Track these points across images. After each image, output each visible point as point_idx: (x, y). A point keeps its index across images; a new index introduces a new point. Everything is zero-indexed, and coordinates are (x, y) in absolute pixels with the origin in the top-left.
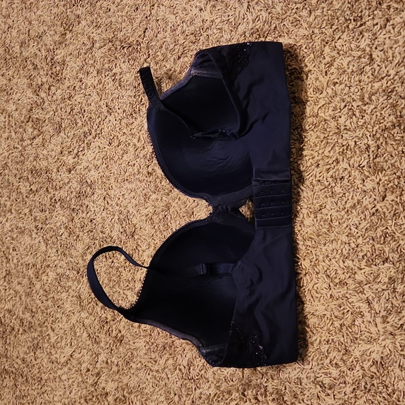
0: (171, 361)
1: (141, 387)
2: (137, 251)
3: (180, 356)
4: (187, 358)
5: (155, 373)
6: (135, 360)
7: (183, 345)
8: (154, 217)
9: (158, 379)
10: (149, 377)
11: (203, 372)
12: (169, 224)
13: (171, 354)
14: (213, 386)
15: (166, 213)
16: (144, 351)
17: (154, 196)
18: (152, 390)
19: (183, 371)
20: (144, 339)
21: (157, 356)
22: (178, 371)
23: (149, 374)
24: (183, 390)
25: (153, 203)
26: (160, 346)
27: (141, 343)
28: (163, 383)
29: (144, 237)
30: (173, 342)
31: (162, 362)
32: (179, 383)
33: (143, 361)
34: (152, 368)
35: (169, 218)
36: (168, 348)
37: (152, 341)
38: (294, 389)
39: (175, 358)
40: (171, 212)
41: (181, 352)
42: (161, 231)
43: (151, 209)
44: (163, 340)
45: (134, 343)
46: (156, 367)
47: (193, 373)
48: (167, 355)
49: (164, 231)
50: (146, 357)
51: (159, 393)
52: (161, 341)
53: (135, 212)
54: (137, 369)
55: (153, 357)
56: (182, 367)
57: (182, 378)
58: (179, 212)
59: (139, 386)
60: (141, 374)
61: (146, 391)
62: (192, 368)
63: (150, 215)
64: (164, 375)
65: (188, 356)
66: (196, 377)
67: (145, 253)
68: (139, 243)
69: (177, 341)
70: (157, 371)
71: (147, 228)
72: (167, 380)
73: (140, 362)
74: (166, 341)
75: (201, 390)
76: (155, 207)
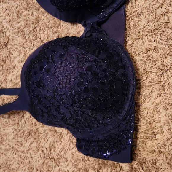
0: (35, 144)
1: (8, 163)
2: (9, 58)
3: (43, 140)
4: (49, 142)
5: (20, 154)
6: (4, 143)
7: (46, 132)
8: (25, 30)
9: (23, 158)
10: (15, 156)
11: (62, 153)
12: (38, 34)
13: (35, 139)
14: (71, 164)
15: (36, 26)
16: (12, 136)
17: (25, 12)
18: (17, 166)
19: (45, 152)
20: (12, 127)
21: (23, 140)
22: (40, 152)
23: (16, 154)
24: (44, 167)
25: (25, 18)
26: (26, 132)
27: (10, 130)
28: (28, 161)
29: (16, 46)
30: (37, 129)
31: (27, 145)
32: (41, 162)
33: (11, 144)
34: (19, 149)
35: (38, 29)
36: (33, 134)
37: (20, 128)
38: (150, 168)
39: (39, 142)
40: (40, 24)
41: (44, 137)
42: (31, 41)
43: (23, 23)
44: (29, 128)
45: (4, 130)
46: (22, 149)
47: (53, 154)
48: (32, 140)
49: (34, 40)
50: (14, 140)
51: (24, 169)
52: (27, 128)
53: (9, 26)
54: (6, 150)
55: (20, 140)
56: (44, 149)
57: (44, 157)
58: (47, 24)
59: (7, 163)
60: (9, 154)
61: (13, 167)
62: (53, 150)
63: (22, 28)
64: (28, 155)
65: (50, 140)
66: (57, 157)
67: (16, 60)
68: (11, 51)
69: (41, 129)
70: (23, 152)
71: (18, 39)
72: (30, 159)
73: (9, 144)
74: (32, 129)
75: (60, 167)
76: (27, 21)
